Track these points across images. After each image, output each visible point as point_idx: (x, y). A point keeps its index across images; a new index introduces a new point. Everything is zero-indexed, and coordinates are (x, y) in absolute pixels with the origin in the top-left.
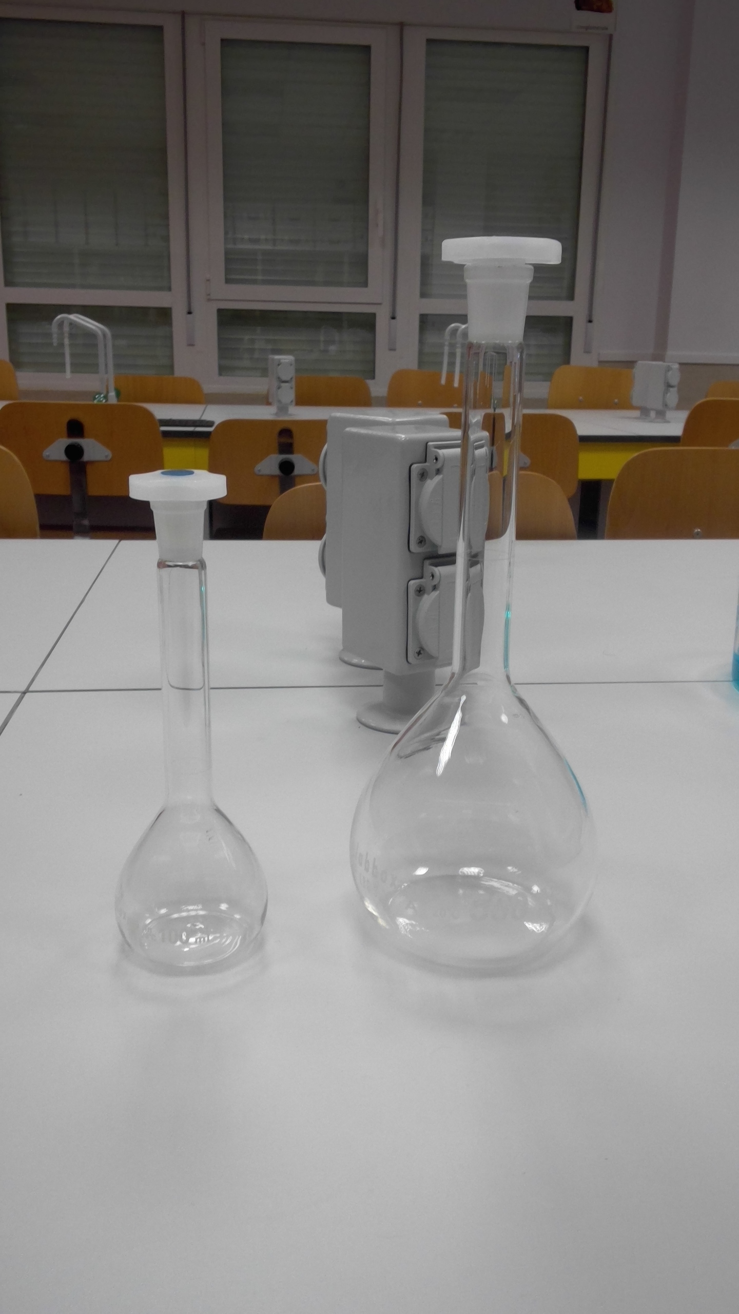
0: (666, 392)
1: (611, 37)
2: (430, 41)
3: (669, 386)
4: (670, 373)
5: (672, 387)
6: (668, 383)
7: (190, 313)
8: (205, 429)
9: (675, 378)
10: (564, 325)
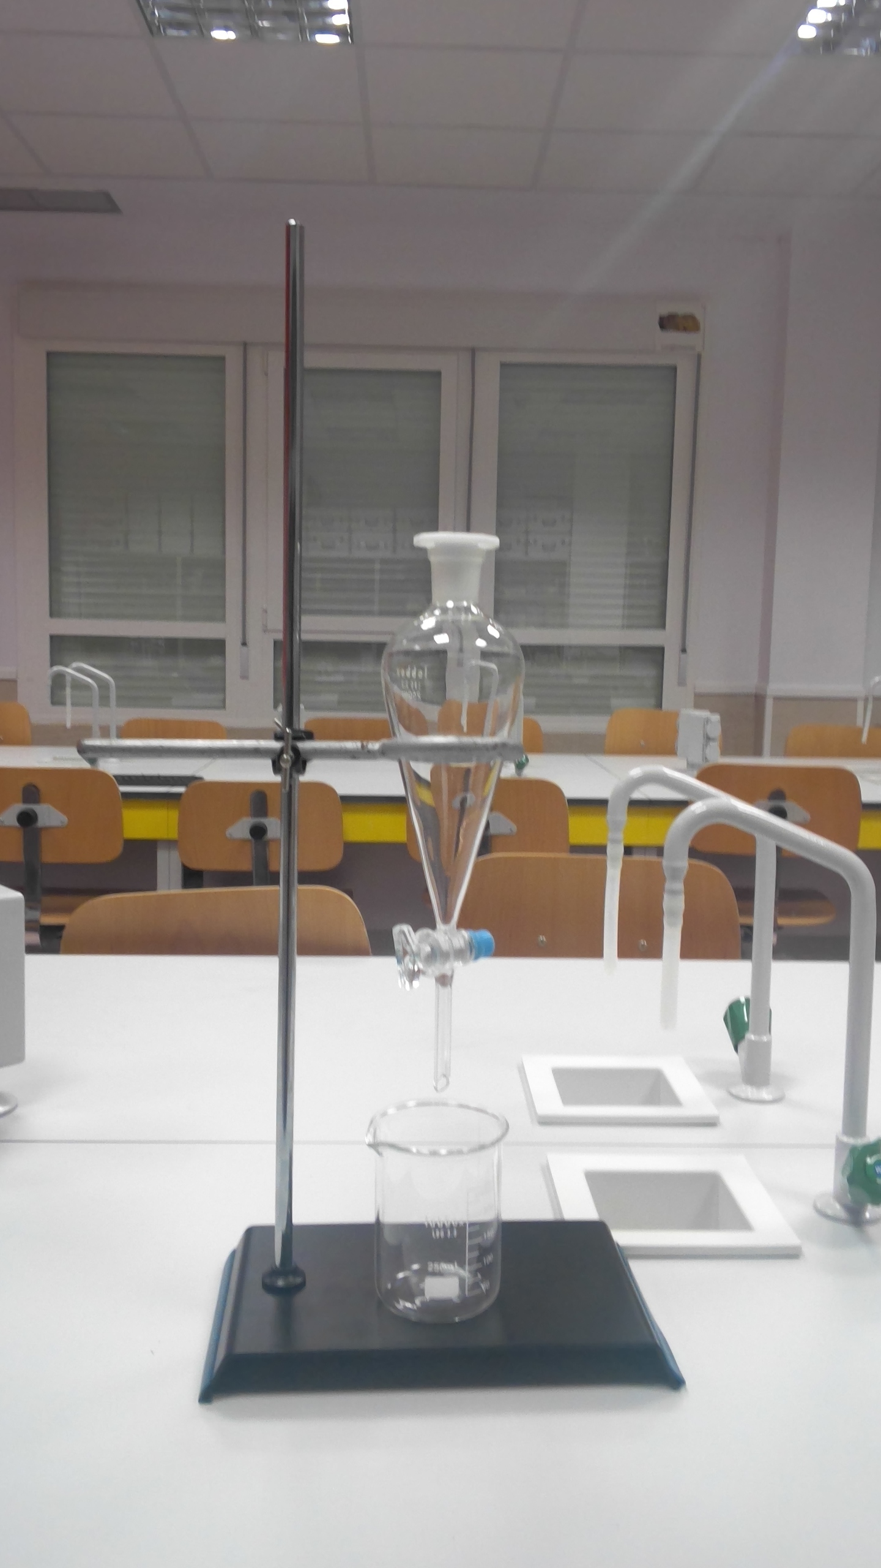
0: (705, 746)
1: (699, 357)
2: (503, 365)
3: (708, 739)
4: (709, 725)
5: (713, 740)
6: (707, 736)
7: (244, 644)
8: (181, 789)
9: (715, 730)
10: (656, 655)
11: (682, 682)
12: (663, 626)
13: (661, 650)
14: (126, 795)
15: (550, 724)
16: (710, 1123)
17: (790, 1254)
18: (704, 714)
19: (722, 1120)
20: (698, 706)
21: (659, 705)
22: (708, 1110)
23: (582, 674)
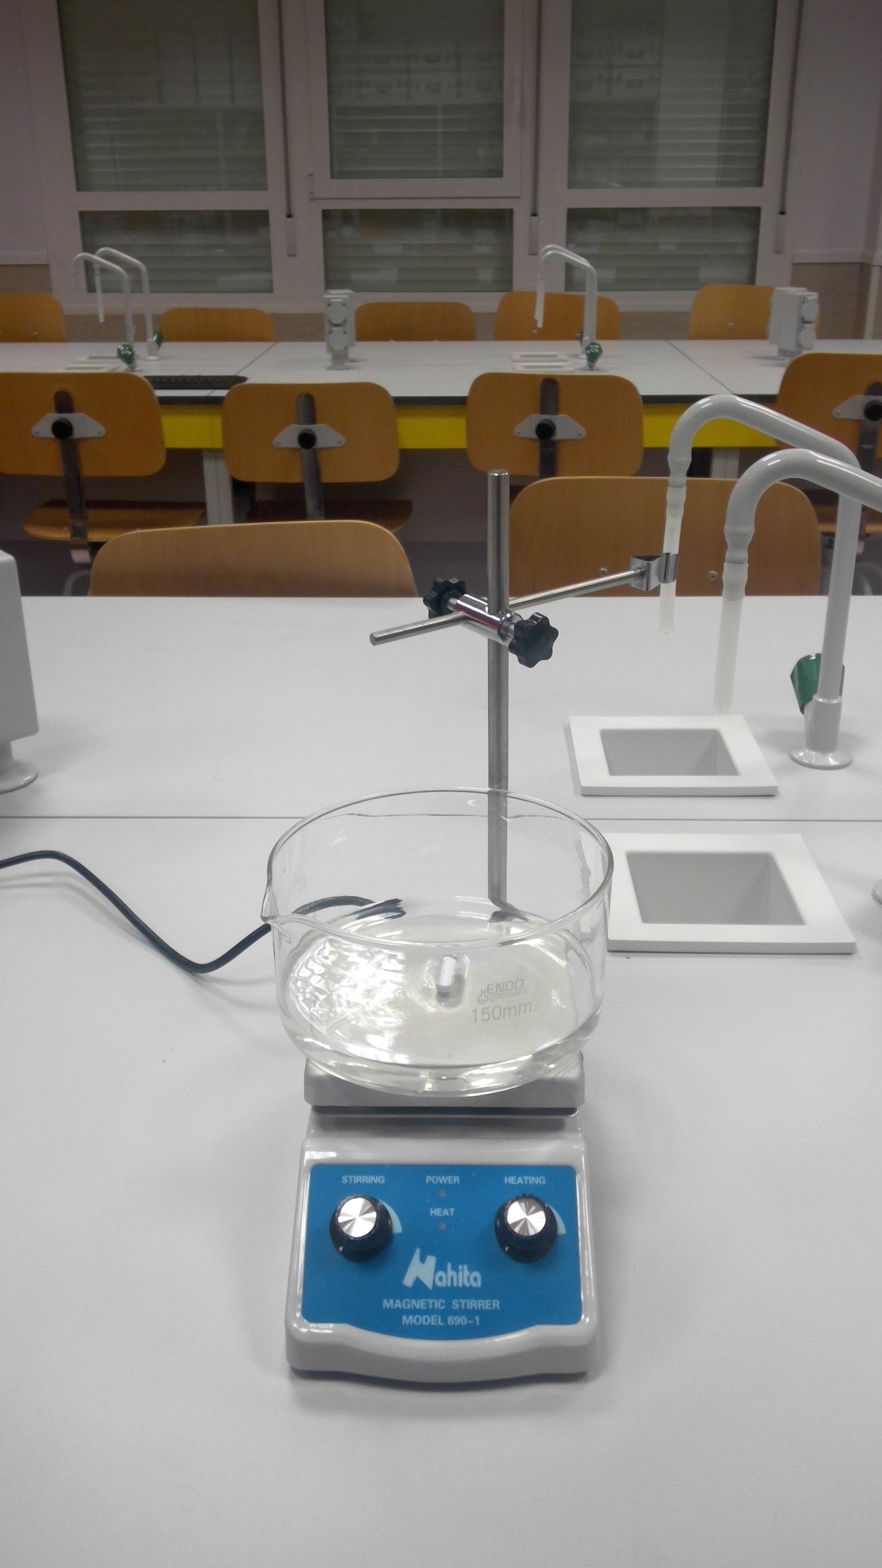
0: (800, 330)
3: (804, 322)
4: (805, 305)
5: (809, 322)
6: (802, 318)
7: (289, 216)
8: (222, 393)
9: (812, 312)
10: (751, 217)
11: (778, 251)
12: (759, 183)
13: (757, 211)
14: (164, 401)
15: (627, 301)
16: (768, 794)
17: (844, 951)
18: (800, 291)
19: (782, 790)
20: (794, 283)
21: (752, 279)
22: (767, 780)
23: (668, 242)
